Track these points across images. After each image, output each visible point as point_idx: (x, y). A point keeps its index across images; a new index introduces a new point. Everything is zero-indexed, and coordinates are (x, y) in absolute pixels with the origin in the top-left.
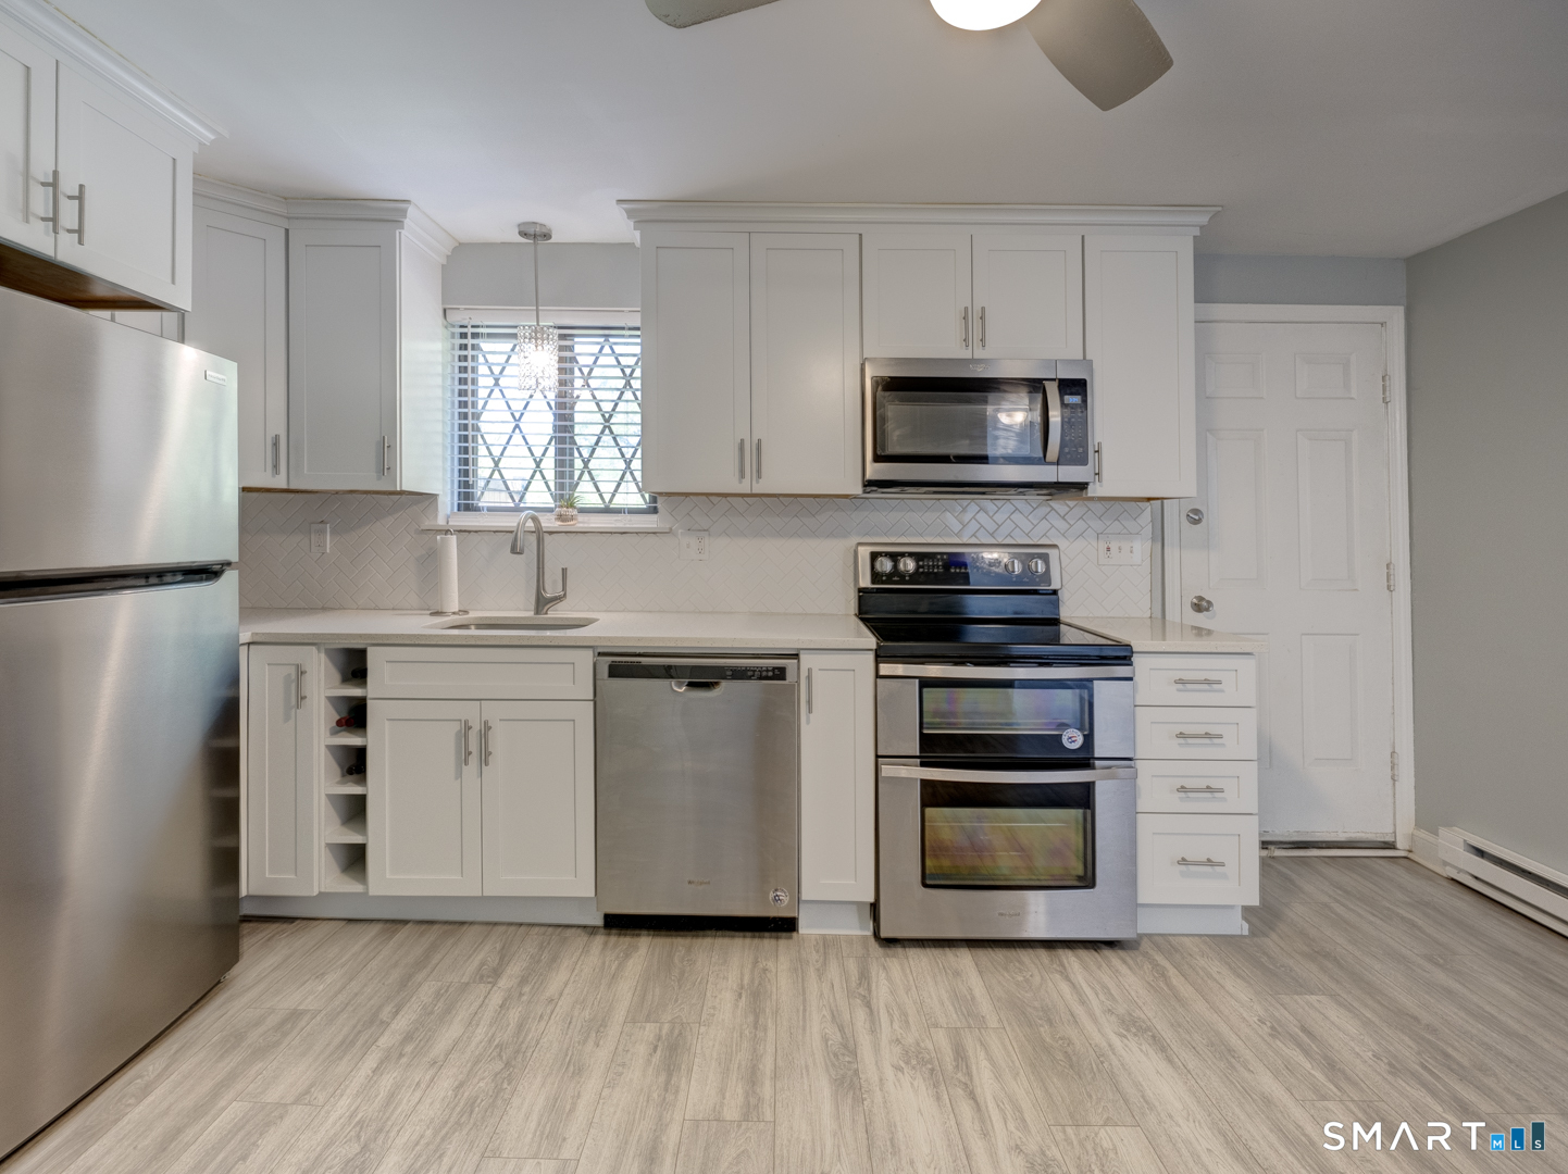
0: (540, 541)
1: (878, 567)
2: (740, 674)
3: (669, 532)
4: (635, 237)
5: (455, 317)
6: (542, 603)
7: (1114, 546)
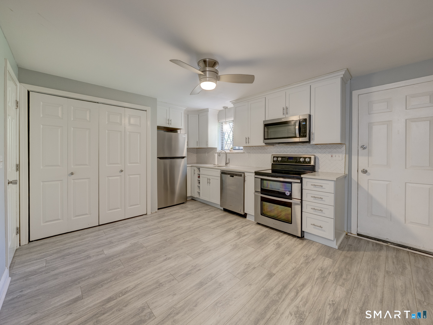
0: (226, 154)
1: (274, 160)
2: (236, 175)
3: (244, 153)
4: (233, 106)
5: (220, 121)
6: (226, 164)
7: (334, 155)
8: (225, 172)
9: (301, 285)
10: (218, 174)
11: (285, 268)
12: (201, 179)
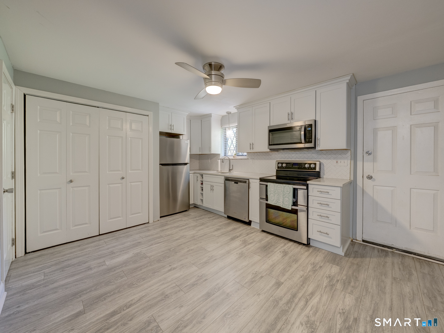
0: (230, 161)
1: (279, 166)
2: (241, 182)
3: (248, 159)
4: (237, 111)
5: (223, 127)
6: (230, 170)
7: (339, 161)
8: (229, 178)
9: (310, 294)
10: (222, 180)
11: (293, 277)
12: (204, 186)
